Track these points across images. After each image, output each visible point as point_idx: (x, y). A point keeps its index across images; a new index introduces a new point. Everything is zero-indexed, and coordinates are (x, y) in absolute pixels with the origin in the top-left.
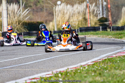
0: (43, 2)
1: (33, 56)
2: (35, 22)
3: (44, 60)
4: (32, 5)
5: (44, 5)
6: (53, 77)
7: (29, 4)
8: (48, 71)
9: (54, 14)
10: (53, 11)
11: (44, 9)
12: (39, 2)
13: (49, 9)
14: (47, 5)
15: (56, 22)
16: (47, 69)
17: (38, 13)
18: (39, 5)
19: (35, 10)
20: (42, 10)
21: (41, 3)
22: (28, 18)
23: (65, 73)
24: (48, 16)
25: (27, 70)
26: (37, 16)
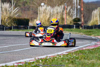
0: (30, 3)
1: (20, 45)
2: (23, 19)
3: (29, 49)
4: (21, 5)
5: (31, 5)
6: (35, 62)
7: (19, 4)
8: (31, 58)
9: (38, 13)
10: (38, 11)
11: (30, 8)
12: (27, 3)
13: (34, 9)
14: (33, 5)
15: (39, 19)
16: (30, 56)
17: (26, 12)
18: (26, 5)
19: (23, 9)
20: (28, 9)
21: (29, 4)
22: (17, 15)
23: (45, 59)
24: (33, 14)
25: (14, 55)
26: (25, 14)
